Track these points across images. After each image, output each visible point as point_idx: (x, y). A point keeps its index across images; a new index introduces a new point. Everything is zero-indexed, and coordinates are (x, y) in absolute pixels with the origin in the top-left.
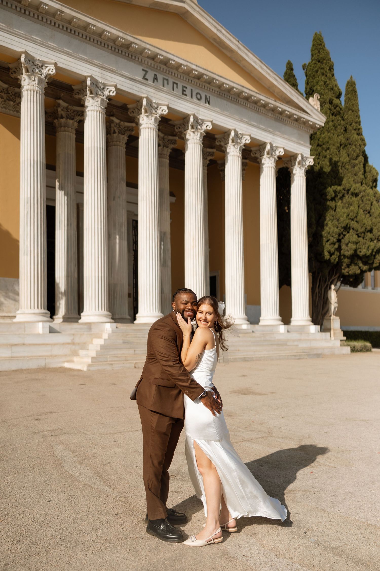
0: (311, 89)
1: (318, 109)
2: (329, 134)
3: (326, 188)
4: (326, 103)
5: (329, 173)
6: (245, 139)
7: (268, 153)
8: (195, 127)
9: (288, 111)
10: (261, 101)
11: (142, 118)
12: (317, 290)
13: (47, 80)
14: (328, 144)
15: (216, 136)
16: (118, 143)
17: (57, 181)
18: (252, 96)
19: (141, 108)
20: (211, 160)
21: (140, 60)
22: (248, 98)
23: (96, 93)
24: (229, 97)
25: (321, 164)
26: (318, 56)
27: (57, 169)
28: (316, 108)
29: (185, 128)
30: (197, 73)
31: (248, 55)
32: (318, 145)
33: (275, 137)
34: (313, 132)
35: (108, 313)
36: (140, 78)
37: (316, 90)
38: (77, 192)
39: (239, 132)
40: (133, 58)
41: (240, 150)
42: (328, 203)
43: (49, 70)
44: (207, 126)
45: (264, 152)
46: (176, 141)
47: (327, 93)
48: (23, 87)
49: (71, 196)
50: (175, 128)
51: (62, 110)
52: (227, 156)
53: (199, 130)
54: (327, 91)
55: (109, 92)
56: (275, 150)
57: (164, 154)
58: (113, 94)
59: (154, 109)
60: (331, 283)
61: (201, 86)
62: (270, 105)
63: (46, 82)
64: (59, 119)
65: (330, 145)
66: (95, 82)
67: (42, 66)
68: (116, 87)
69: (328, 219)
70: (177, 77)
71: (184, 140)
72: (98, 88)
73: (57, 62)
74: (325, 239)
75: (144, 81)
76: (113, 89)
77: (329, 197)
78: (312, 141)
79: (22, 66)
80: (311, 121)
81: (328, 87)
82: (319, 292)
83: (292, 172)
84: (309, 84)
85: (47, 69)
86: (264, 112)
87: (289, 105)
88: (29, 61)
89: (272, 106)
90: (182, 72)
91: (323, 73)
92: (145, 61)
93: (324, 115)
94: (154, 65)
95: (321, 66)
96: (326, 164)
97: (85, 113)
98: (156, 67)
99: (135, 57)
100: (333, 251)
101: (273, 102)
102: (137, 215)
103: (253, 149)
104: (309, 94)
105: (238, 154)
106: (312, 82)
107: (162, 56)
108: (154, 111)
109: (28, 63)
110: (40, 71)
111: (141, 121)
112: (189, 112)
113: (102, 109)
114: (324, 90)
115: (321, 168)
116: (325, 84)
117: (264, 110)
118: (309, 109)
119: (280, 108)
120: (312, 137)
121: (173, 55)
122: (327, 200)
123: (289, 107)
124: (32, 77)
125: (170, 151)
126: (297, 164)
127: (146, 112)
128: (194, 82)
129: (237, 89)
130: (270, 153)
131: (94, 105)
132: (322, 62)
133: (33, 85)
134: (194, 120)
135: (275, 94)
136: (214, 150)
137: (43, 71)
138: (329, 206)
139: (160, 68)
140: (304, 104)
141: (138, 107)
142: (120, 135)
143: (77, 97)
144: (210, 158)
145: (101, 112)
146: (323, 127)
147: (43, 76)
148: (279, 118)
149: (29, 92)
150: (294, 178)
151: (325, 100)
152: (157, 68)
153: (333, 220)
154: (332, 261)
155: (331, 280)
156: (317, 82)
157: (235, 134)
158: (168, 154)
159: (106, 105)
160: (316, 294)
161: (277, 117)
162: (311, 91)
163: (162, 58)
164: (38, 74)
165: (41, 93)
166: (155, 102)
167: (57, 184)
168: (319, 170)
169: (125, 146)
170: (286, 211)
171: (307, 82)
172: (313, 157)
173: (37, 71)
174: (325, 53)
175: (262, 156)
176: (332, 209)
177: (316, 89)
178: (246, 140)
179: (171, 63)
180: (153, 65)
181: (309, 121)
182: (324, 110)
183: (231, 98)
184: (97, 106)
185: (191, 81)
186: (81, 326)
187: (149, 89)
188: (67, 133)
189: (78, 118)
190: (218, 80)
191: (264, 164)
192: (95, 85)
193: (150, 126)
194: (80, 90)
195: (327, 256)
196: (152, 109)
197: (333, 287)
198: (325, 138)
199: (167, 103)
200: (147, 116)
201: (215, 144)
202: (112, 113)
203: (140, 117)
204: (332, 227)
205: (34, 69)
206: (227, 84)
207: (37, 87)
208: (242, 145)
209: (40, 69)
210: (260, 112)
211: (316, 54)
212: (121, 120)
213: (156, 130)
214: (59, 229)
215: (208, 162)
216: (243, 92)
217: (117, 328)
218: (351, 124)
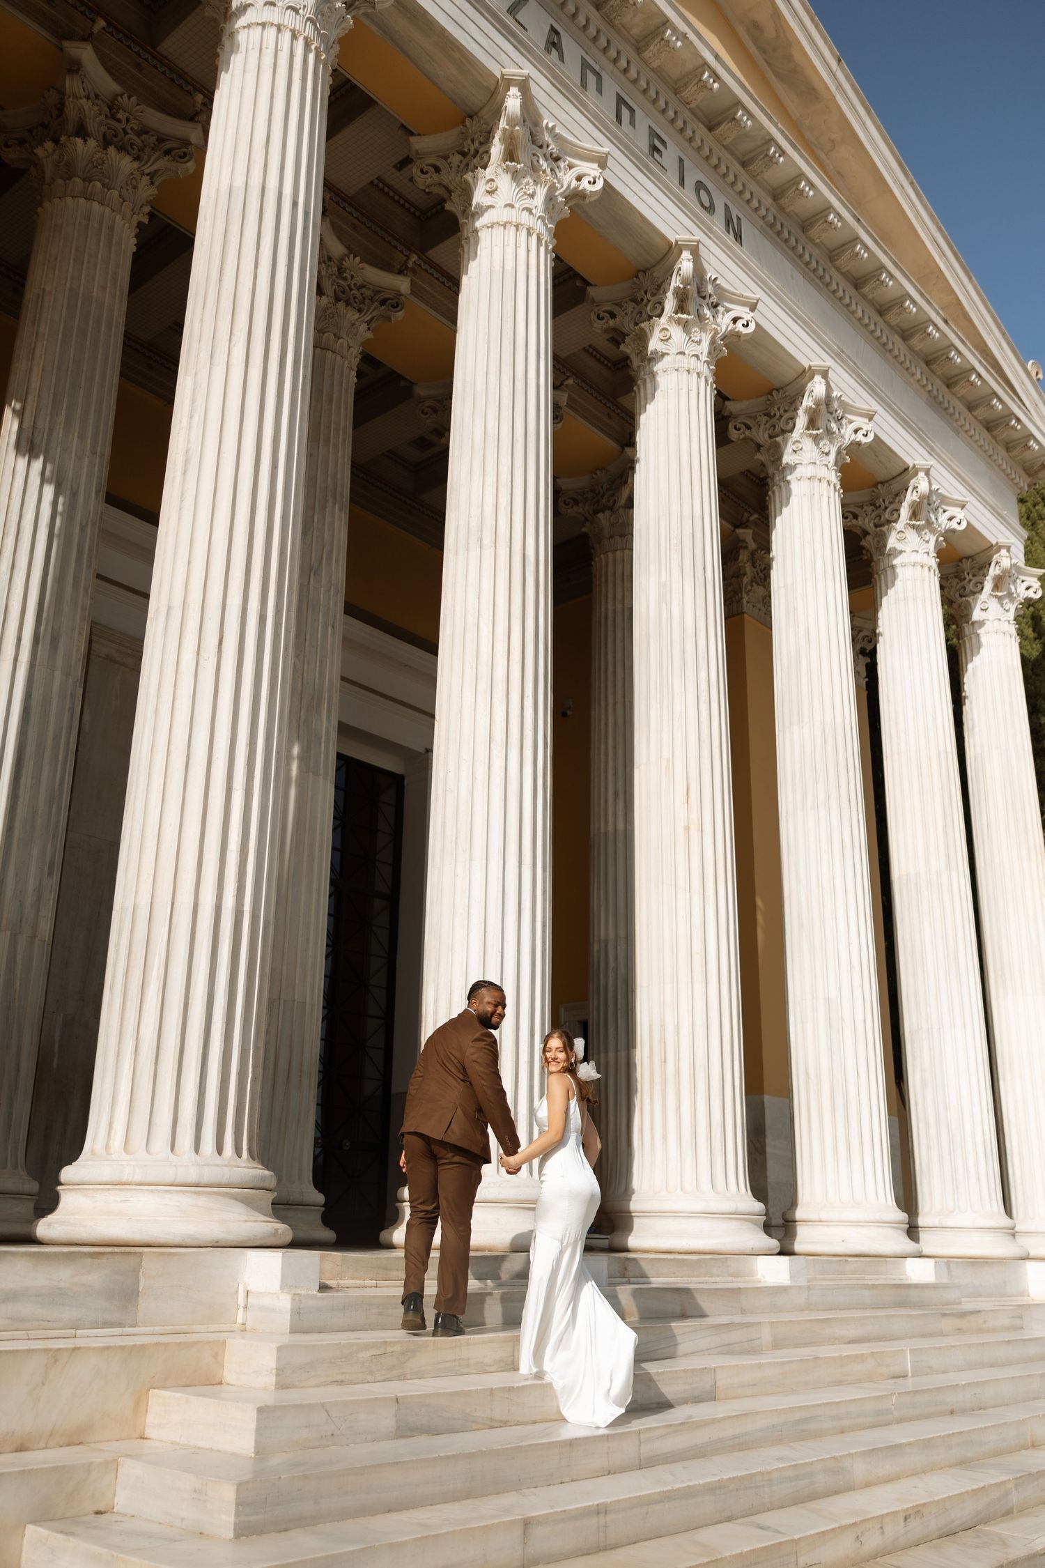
8: (692, 307)
11: (490, 181)
16: (330, 337)
19: (486, 140)
36: (496, 4)
44: (738, 320)
52: (784, 476)
53: (705, 323)
59: (546, 157)
64: (63, 139)
75: (511, 23)
108: (544, 166)
112: (675, 235)
127: (510, 155)
134: (692, 275)
139: (577, 9)
152: (563, 7)
166: (552, 128)
187: (530, 69)
188: (96, 208)
193: (526, 220)
196: (539, 152)
199: (604, 151)
200: (515, 175)
217: (324, 1288)
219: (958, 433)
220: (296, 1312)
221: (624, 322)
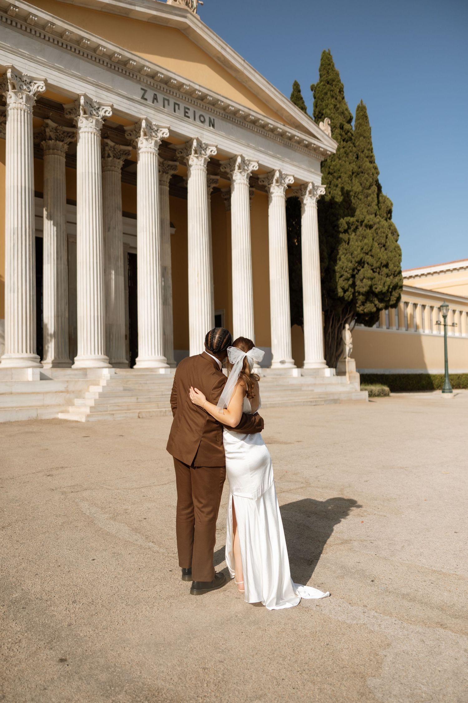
0: (319, 112)
1: (329, 135)
2: (340, 161)
3: (338, 219)
4: (336, 128)
5: (342, 203)
6: (252, 166)
7: (277, 182)
8: (198, 152)
9: (298, 137)
10: (269, 125)
11: (141, 141)
12: (330, 330)
13: (35, 98)
14: (339, 172)
15: (221, 162)
16: (113, 167)
17: (44, 209)
18: (259, 119)
19: (140, 130)
20: (214, 188)
21: (138, 78)
22: (255, 122)
23: (91, 114)
24: (235, 120)
25: (332, 194)
26: (327, 77)
27: (45, 196)
28: (327, 133)
29: (187, 153)
30: (200, 93)
31: (254, 76)
32: (329, 173)
33: (284, 164)
34: (324, 158)
35: (106, 357)
36: (138, 98)
37: (325, 114)
38: (68, 222)
39: (246, 158)
40: (131, 75)
41: (247, 177)
42: (341, 235)
43: (38, 87)
44: (212, 151)
45: (273, 180)
46: (176, 166)
47: (337, 117)
48: (9, 105)
49: (60, 226)
50: (177, 153)
51: (51, 131)
52: (233, 183)
53: (202, 155)
54: (337, 115)
55: (105, 112)
56: (285, 178)
57: (164, 181)
58: (109, 114)
59: (154, 132)
60: (345, 323)
61: (204, 108)
62: (278, 130)
63: (34, 100)
64: (47, 141)
65: (341, 173)
66: (89, 101)
67: (31, 82)
68: (112, 106)
69: (340, 252)
70: (179, 97)
71: (186, 166)
72: (93, 108)
73: (48, 79)
74: (338, 275)
75: (143, 101)
76: (109, 109)
77: (341, 229)
78: (323, 169)
79: (8, 82)
80: (322, 148)
81: (338, 111)
82: (332, 332)
83: (303, 202)
84: (318, 107)
85: (36, 86)
86: (272, 137)
87: (298, 130)
88: (16, 76)
89: (281, 131)
90: (184, 91)
91: (333, 95)
92: (143, 79)
93: (335, 141)
94: (154, 84)
95: (330, 88)
96: (338, 194)
97: (78, 134)
98: (155, 86)
99: (133, 75)
100: (347, 288)
101: (282, 127)
102: (136, 248)
103: (260, 176)
104: (318, 118)
105: (245, 182)
106: (321, 105)
107: (162, 74)
108: (154, 134)
109: (14, 79)
110: (28, 88)
111: (139, 145)
112: (192, 136)
113: (97, 130)
114: (334, 114)
115: (333, 198)
116: (335, 108)
117: (272, 135)
118: (319, 134)
119: (289, 133)
120: (322, 165)
121: (175, 74)
122: (339, 232)
123: (298, 132)
124: (20, 95)
125: (170, 177)
126: (307, 193)
127: (145, 135)
128: (197, 103)
129: (243, 111)
130: (279, 182)
131: (88, 126)
132: (332, 83)
133: (21, 103)
134: (198, 144)
135: (283, 117)
136: (218, 177)
137: (31, 88)
138: (341, 238)
139: (160, 87)
140: (315, 130)
141: (136, 130)
142: (115, 159)
143: (68, 116)
144: (214, 185)
145: (96, 134)
146: (334, 154)
147: (31, 93)
148: (288, 143)
149: (16, 110)
150: (305, 209)
151: (336, 125)
152: (157, 88)
153: (347, 253)
154: (346, 298)
155: (345, 319)
156: (327, 106)
157: (242, 160)
158: (168, 181)
159: (101, 126)
160: (329, 334)
161: (286, 142)
162: (320, 115)
163: (163, 76)
164: (26, 91)
165: (29, 112)
166: (155, 124)
167: (45, 213)
168: (330, 200)
169: (120, 171)
170: (295, 244)
171: (315, 104)
172: (325, 186)
173: (25, 87)
174: (335, 74)
175: (270, 184)
176: (345, 242)
177: (326, 112)
178: (254, 167)
179: (173, 82)
180: (152, 84)
181: (320, 147)
182: (334, 135)
183: (236, 121)
184: (91, 127)
185: (194, 102)
186: (76, 372)
187: (148, 110)
188: (56, 156)
189: (69, 140)
190: (222, 102)
191: (272, 193)
192: (89, 105)
193: (150, 150)
194: (72, 110)
195: (340, 292)
196: (152, 131)
197: (347, 326)
198: (336, 165)
199: (169, 126)
200: (147, 139)
201: (219, 170)
202: (106, 135)
203: (138, 140)
204: (345, 261)
205: (21, 85)
206: (233, 106)
207: (24, 106)
208: (249, 172)
209: (29, 86)
210: (268, 137)
211: (324, 75)
212: (117, 143)
213: (157, 154)
214: (48, 263)
215: (211, 190)
216: (250, 115)
218: (363, 152)
219: (295, 151)
221: (184, 155)
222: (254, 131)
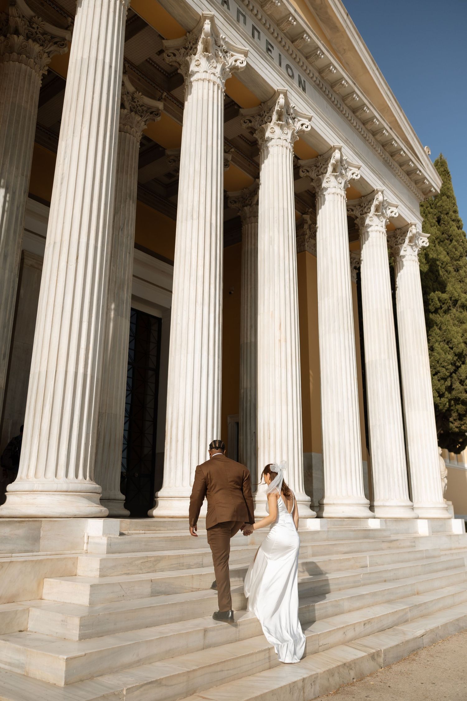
8: (283, 119)
11: (197, 61)
29: (262, 120)
44: (303, 125)
51: (19, 17)
52: (322, 193)
53: (289, 126)
59: (221, 51)
108: (220, 55)
111: (193, 68)
112: (277, 87)
166: (224, 39)
169: (139, 139)
187: (215, 12)
188: (23, 66)
189: (53, 49)
193: (212, 78)
199: (246, 50)
200: (208, 59)
203: (191, 59)
217: (121, 534)
218: (447, 214)
220: (109, 545)
222: (352, 123)
